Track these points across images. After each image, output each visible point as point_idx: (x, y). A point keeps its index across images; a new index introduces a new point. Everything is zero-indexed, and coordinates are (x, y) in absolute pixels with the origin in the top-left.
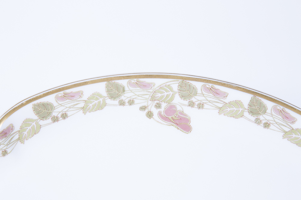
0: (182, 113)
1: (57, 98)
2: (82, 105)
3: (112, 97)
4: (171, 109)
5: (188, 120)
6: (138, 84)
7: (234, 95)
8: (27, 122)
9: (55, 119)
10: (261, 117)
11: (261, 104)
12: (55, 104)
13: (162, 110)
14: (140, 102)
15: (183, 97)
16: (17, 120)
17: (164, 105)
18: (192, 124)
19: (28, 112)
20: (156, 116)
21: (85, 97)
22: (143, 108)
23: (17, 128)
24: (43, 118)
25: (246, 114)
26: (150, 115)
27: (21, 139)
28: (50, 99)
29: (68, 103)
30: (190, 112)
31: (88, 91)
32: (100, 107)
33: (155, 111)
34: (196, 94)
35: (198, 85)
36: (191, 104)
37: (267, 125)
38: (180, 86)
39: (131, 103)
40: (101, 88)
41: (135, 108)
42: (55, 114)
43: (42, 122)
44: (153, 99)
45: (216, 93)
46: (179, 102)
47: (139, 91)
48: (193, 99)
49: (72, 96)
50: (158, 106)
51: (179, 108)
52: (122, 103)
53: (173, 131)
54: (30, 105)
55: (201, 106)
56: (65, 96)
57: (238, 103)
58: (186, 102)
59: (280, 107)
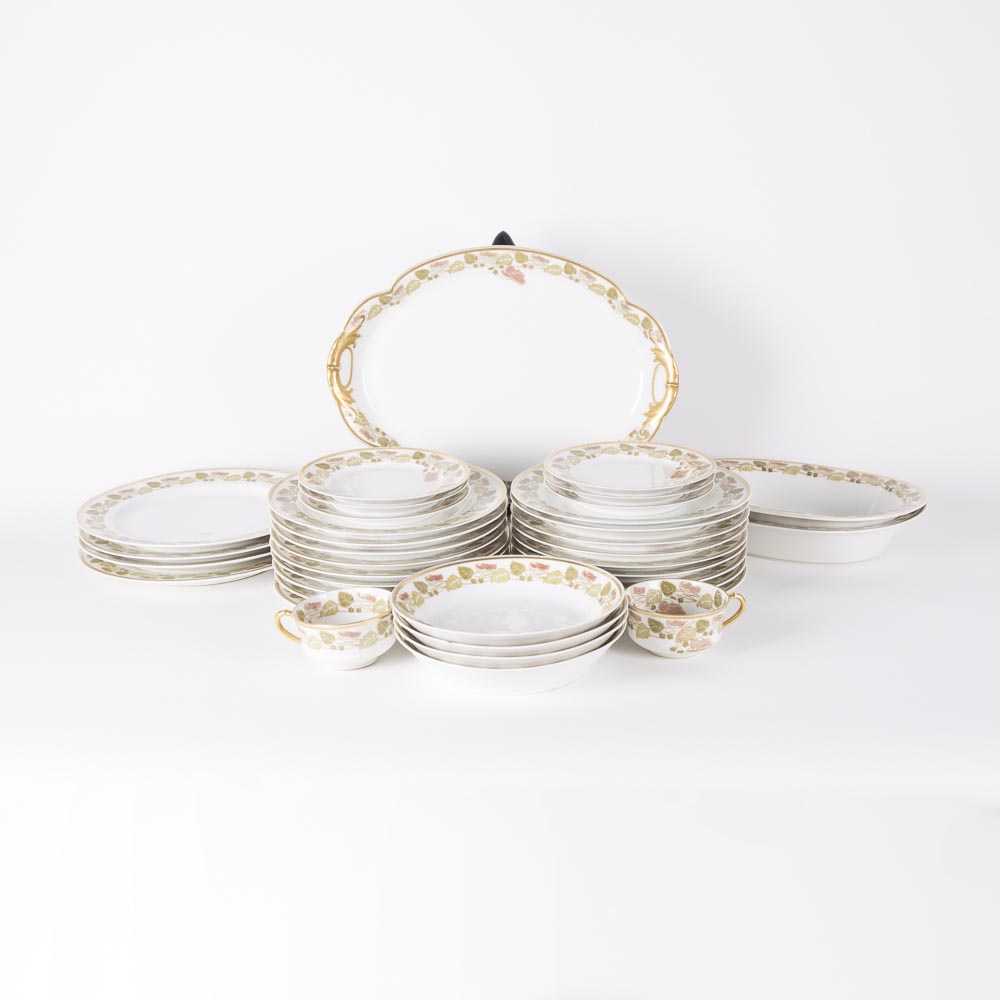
0: (518, 271)
1: (431, 266)
2: (448, 269)
3: (469, 263)
4: (511, 269)
5: (522, 276)
6: (486, 254)
7: (553, 261)
8: (411, 282)
9: (430, 279)
10: (573, 276)
11: (572, 268)
12: (429, 270)
13: (504, 269)
14: (488, 265)
15: (519, 261)
16: (405, 282)
17: (505, 267)
18: (525, 278)
19: (412, 276)
20: (500, 273)
21: (450, 264)
22: (491, 269)
23: (405, 286)
24: (422, 278)
25: (563, 273)
26: (496, 272)
27: (408, 293)
28: (426, 267)
29: (439, 268)
30: (523, 270)
31: (452, 260)
32: (461, 269)
33: (500, 270)
34: (527, 260)
35: (529, 255)
36: (525, 266)
37: (577, 281)
38: (517, 256)
39: (482, 265)
40: (461, 258)
41: (485, 268)
42: (429, 276)
43: (421, 281)
45: (542, 260)
46: (515, 264)
47: (487, 258)
48: (526, 263)
49: (441, 264)
50: (502, 267)
51: (516, 268)
52: (476, 266)
53: (511, 283)
54: (414, 272)
55: (531, 267)
56: (437, 265)
57: (557, 267)
58: (521, 265)
59: (585, 271)
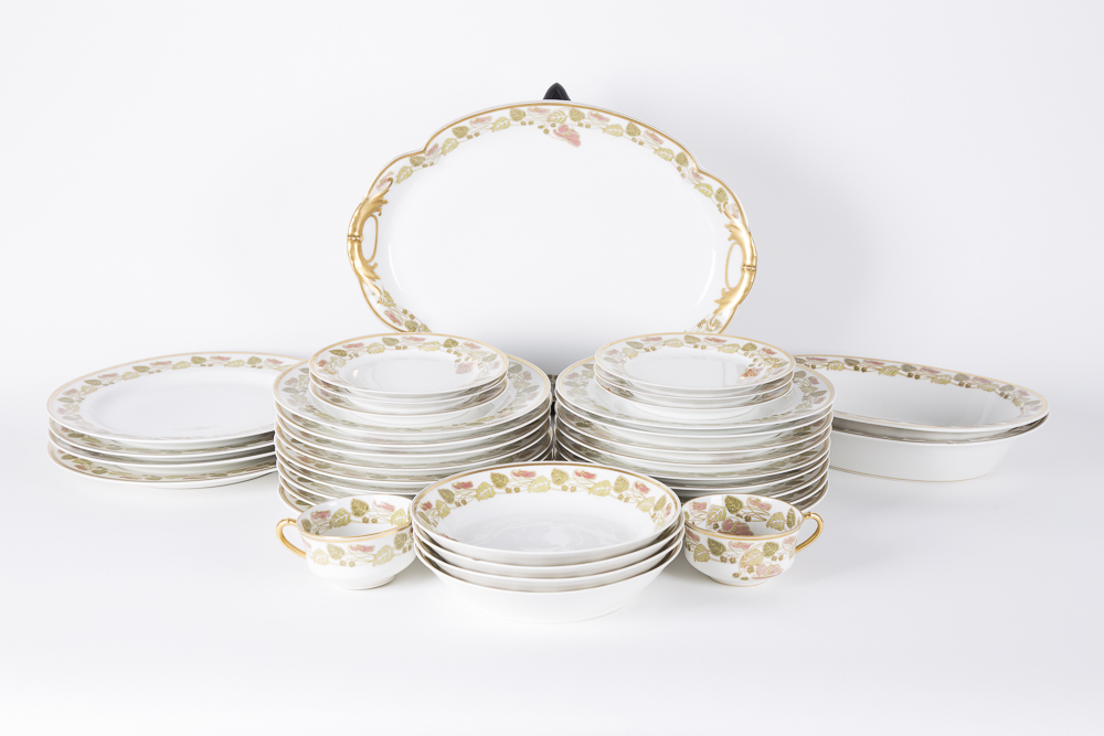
0: (573, 131)
1: (472, 122)
2: (491, 126)
3: (515, 119)
4: (564, 128)
5: (578, 137)
6: (536, 110)
7: (614, 120)
8: (448, 141)
9: (470, 137)
10: (636, 137)
11: (636, 128)
12: (469, 126)
13: (556, 128)
14: (538, 123)
15: (573, 119)
16: (440, 140)
17: (558, 125)
18: (581, 139)
19: (449, 134)
20: (551, 132)
21: (493, 120)
22: (541, 127)
23: (440, 146)
24: (460, 137)
25: (625, 134)
26: (546, 132)
27: (444, 153)
28: (466, 123)
29: (479, 125)
30: (578, 130)
31: (495, 116)
32: (506, 127)
33: (551, 129)
34: (584, 118)
35: (586, 112)
36: (581, 125)
37: (641, 143)
38: (572, 113)
39: (531, 123)
40: (506, 113)
41: (535, 126)
42: (469, 133)
43: (459, 140)
44: (549, 120)
45: (600, 118)
46: (569, 122)
47: (537, 115)
48: (582, 121)
49: (482, 121)
50: (553, 125)
51: (570, 127)
52: (523, 124)
53: (565, 145)
54: (451, 129)
55: (588, 126)
56: (478, 121)
57: (618, 126)
58: (576, 123)
59: (651, 132)
